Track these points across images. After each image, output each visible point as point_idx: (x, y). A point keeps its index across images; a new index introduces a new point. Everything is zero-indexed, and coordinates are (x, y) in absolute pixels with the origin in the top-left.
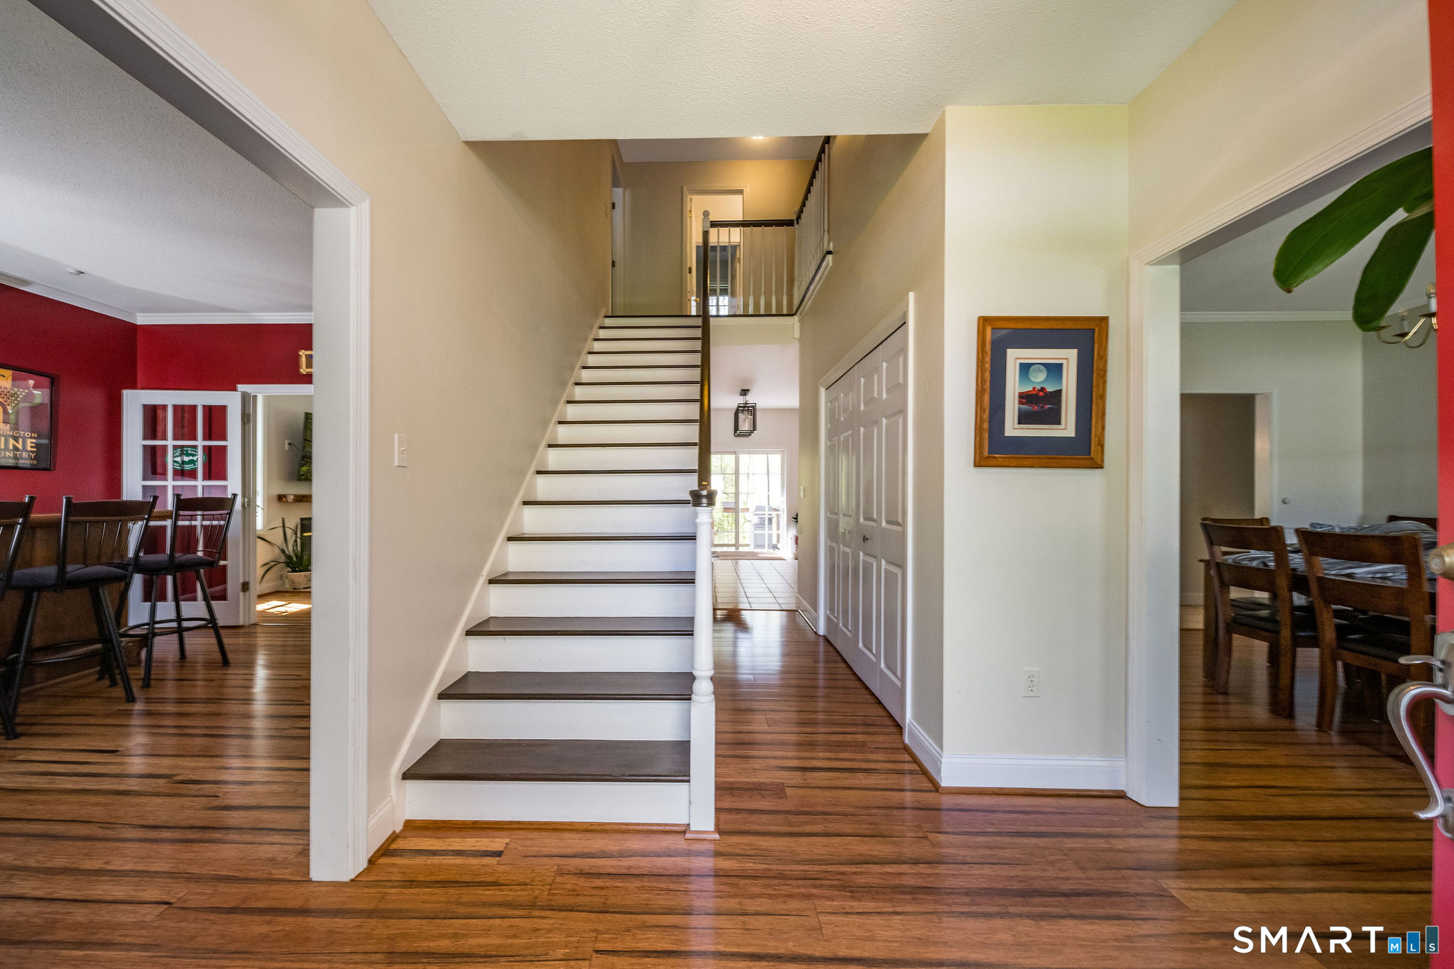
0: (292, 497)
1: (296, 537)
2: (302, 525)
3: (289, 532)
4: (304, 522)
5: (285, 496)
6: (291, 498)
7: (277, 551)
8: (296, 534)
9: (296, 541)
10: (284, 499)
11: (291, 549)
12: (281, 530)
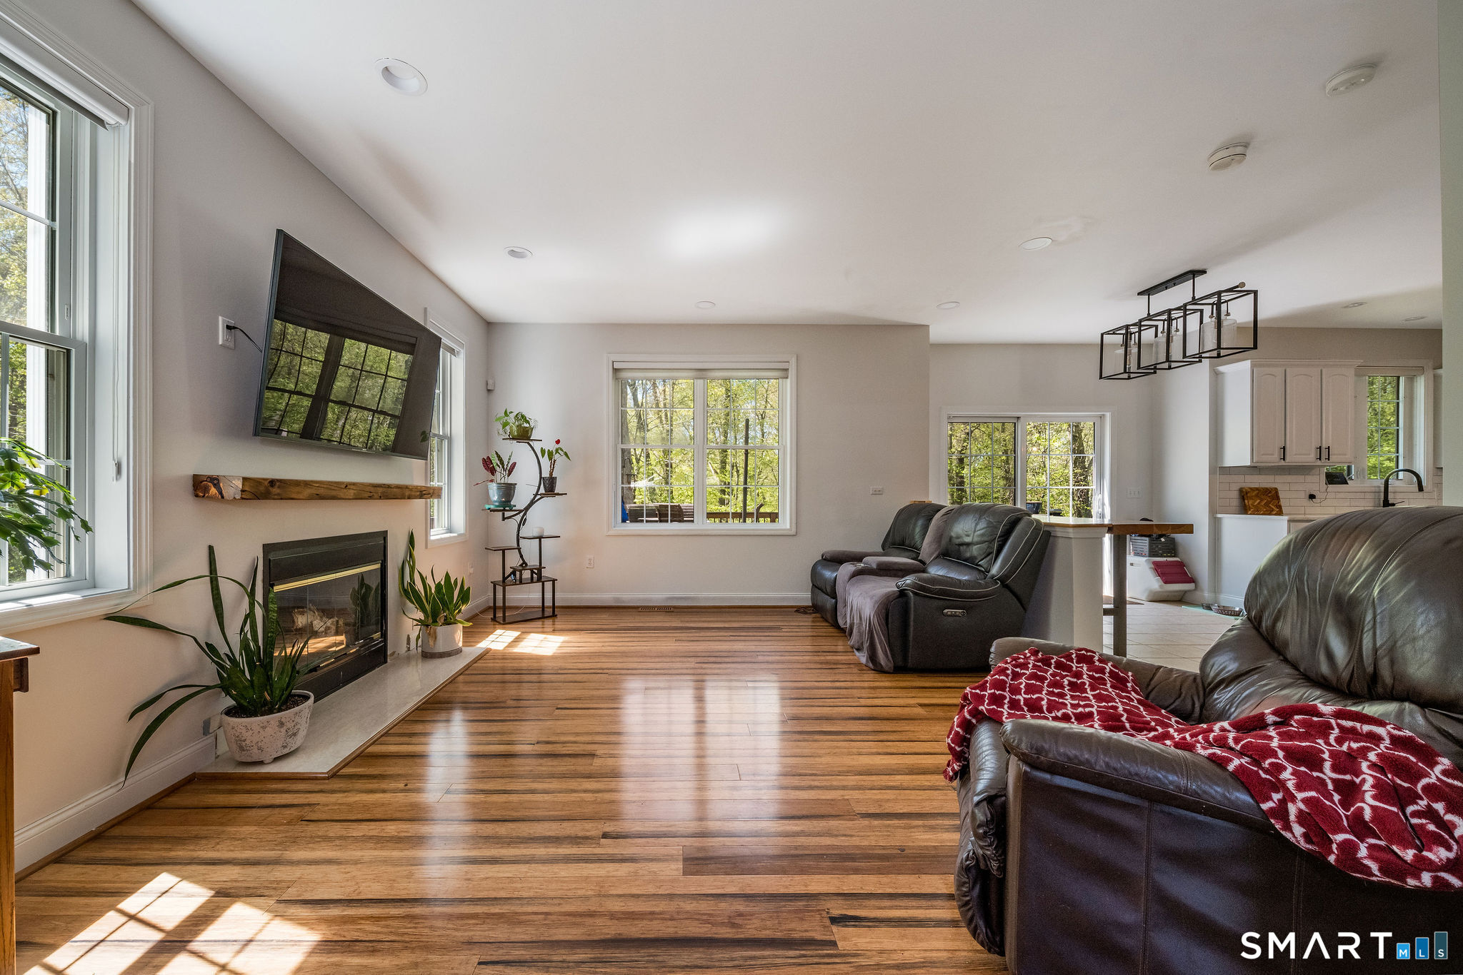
0: (239, 484)
1: (252, 605)
2: (268, 563)
3: (228, 591)
4: (272, 557)
5: (215, 481)
6: (233, 488)
7: (189, 650)
8: (252, 595)
9: (250, 616)
10: (213, 491)
11: (235, 640)
12: (204, 586)
